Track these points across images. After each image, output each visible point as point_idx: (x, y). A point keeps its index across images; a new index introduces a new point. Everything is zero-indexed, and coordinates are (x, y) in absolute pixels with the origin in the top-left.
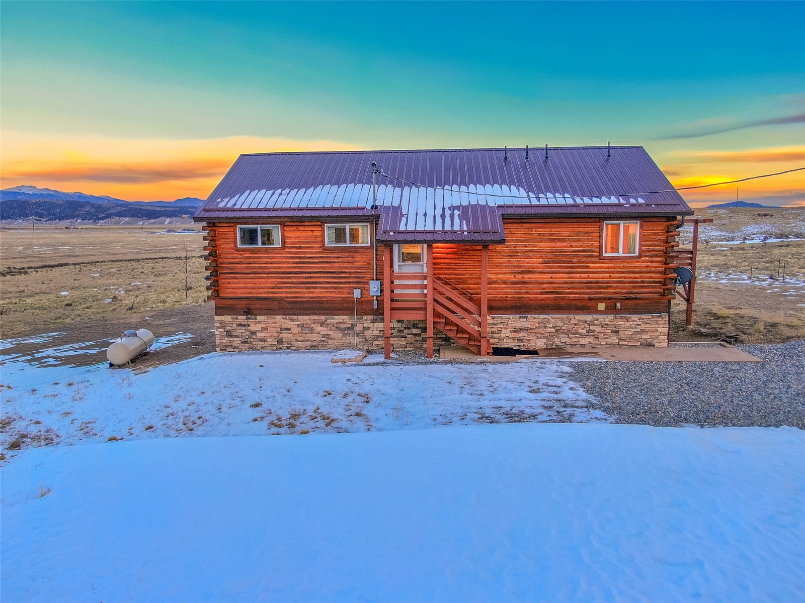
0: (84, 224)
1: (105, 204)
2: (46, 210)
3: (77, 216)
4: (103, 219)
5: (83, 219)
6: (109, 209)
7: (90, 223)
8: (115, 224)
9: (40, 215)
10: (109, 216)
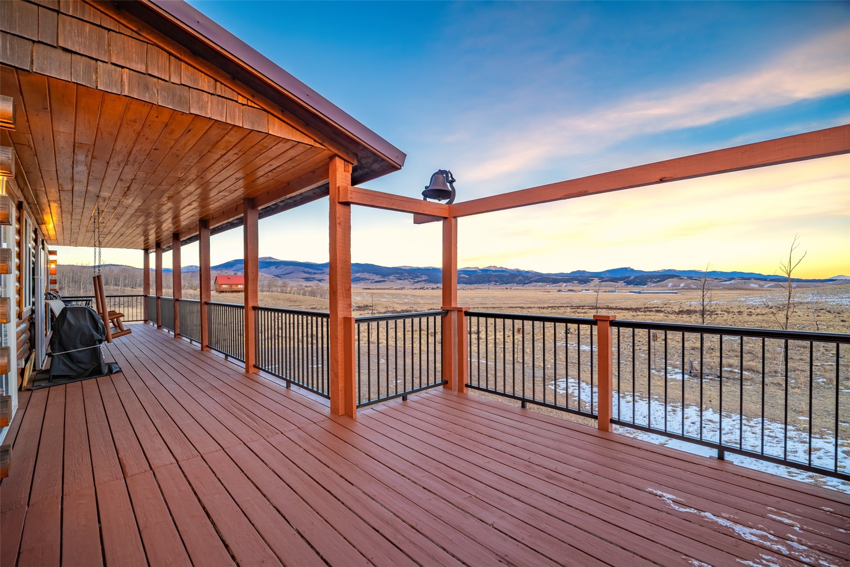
0: (518, 286)
1: (529, 275)
2: (500, 279)
3: (514, 282)
4: (527, 283)
5: (517, 284)
6: (531, 278)
7: (520, 286)
8: (533, 286)
9: (496, 282)
10: (531, 282)
